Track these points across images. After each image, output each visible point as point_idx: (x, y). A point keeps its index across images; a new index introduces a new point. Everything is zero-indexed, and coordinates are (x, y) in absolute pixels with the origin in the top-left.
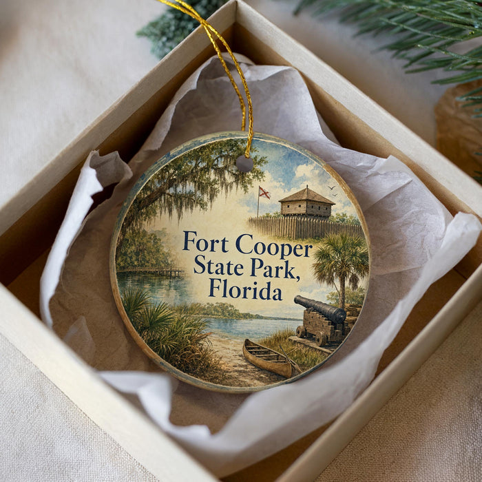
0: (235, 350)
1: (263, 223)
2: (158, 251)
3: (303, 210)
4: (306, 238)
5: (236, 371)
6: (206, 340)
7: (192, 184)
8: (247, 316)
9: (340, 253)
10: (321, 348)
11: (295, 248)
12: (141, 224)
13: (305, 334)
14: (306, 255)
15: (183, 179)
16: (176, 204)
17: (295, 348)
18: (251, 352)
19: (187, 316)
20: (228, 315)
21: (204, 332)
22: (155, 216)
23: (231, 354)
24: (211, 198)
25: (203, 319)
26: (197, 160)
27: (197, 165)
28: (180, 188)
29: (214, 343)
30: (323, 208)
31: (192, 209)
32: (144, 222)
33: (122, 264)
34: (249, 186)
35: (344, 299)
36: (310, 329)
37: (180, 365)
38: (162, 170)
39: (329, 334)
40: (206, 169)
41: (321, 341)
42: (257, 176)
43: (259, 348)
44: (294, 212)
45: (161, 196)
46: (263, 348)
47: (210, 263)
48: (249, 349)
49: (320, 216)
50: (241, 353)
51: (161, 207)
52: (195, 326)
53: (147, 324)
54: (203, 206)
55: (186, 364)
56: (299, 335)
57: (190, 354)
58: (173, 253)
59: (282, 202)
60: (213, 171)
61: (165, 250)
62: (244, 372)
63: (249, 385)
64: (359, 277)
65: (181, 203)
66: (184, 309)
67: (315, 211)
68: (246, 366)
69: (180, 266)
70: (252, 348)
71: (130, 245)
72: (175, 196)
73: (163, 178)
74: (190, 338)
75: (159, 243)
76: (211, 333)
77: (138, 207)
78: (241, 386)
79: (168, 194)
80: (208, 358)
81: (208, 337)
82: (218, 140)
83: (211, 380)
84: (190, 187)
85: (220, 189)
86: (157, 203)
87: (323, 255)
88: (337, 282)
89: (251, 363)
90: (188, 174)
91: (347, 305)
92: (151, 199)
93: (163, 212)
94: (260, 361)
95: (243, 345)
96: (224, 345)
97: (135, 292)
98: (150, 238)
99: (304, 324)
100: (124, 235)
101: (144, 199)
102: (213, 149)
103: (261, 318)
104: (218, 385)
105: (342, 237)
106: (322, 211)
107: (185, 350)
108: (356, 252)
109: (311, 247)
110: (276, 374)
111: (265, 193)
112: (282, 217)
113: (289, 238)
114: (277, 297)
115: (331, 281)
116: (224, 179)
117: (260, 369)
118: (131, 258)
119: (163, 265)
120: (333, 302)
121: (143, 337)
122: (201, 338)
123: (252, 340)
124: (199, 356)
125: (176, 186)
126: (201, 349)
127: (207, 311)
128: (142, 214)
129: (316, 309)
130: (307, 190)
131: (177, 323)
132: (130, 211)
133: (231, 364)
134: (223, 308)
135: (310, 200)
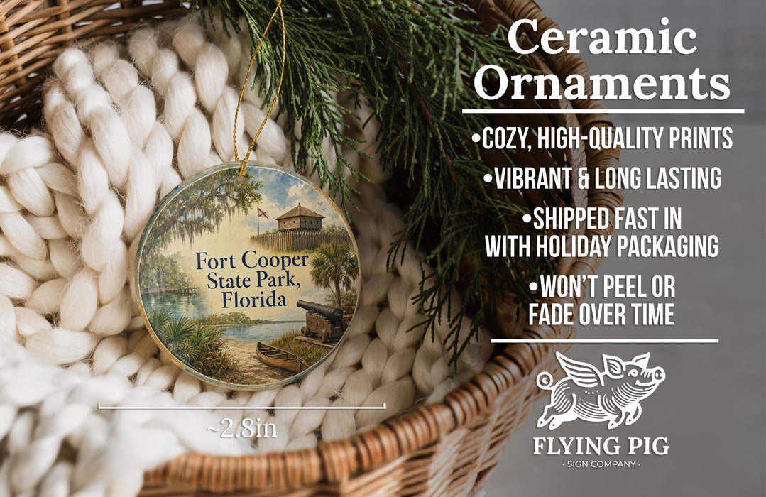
0: (250, 353)
1: (264, 240)
2: (175, 272)
3: (297, 225)
4: (303, 249)
5: (252, 371)
6: (224, 346)
7: (200, 211)
8: (257, 322)
9: (333, 259)
10: (324, 345)
11: (294, 259)
12: (158, 250)
13: (309, 333)
14: (304, 264)
15: (192, 207)
16: (188, 230)
17: (302, 346)
18: (263, 353)
19: (205, 327)
20: (241, 323)
21: (222, 339)
22: (170, 242)
23: (246, 356)
24: (218, 221)
25: (220, 328)
26: (202, 190)
27: (202, 195)
28: (189, 216)
29: (231, 348)
30: (315, 222)
31: (201, 233)
32: (161, 248)
33: (145, 287)
34: (249, 208)
35: (339, 300)
36: (313, 329)
37: (203, 370)
38: (173, 201)
39: (330, 331)
40: (210, 197)
41: (323, 338)
42: (255, 199)
43: (270, 349)
44: (289, 228)
45: (173, 224)
46: (274, 349)
47: (221, 279)
48: (262, 350)
49: (313, 229)
50: (255, 355)
51: (174, 234)
52: (213, 335)
53: (172, 336)
54: (211, 229)
55: (208, 369)
56: (304, 335)
57: (211, 360)
58: (188, 273)
59: (279, 220)
60: (216, 198)
61: (182, 271)
62: (259, 371)
63: (264, 383)
64: (351, 279)
65: (192, 229)
66: (203, 321)
67: (308, 225)
68: (261, 366)
69: (195, 283)
70: (265, 350)
71: (151, 269)
72: (186, 223)
73: (174, 208)
74: (210, 346)
75: (176, 265)
76: (227, 340)
77: (155, 235)
78: (257, 383)
79: (180, 222)
80: (227, 362)
81: (226, 343)
82: (218, 171)
83: (231, 381)
84: (198, 213)
85: (224, 213)
86: (170, 230)
87: (318, 263)
88: (333, 285)
89: (265, 363)
90: (196, 202)
91: (343, 305)
92: (166, 228)
93: (177, 238)
94: (272, 361)
95: (256, 348)
96: (240, 350)
97: (159, 310)
98: (168, 262)
99: (307, 324)
100: (145, 261)
101: (159, 228)
102: (215, 179)
103: (270, 322)
104: (238, 385)
105: (334, 246)
106: (314, 225)
107: (207, 356)
108: (346, 258)
109: (307, 256)
110: (287, 371)
111: (264, 213)
112: (279, 233)
113: (288, 251)
114: (282, 303)
115: (327, 285)
116: (227, 204)
117: (273, 367)
118: (152, 280)
119: (181, 284)
120: (331, 303)
121: (169, 349)
122: (220, 345)
123: (263, 343)
124: (219, 361)
125: (186, 214)
126: (220, 354)
127: (222, 321)
128: (159, 241)
129: (316, 311)
130: (300, 208)
131: (198, 334)
132: (148, 239)
133: (247, 365)
134: (236, 316)
135: (303, 216)
